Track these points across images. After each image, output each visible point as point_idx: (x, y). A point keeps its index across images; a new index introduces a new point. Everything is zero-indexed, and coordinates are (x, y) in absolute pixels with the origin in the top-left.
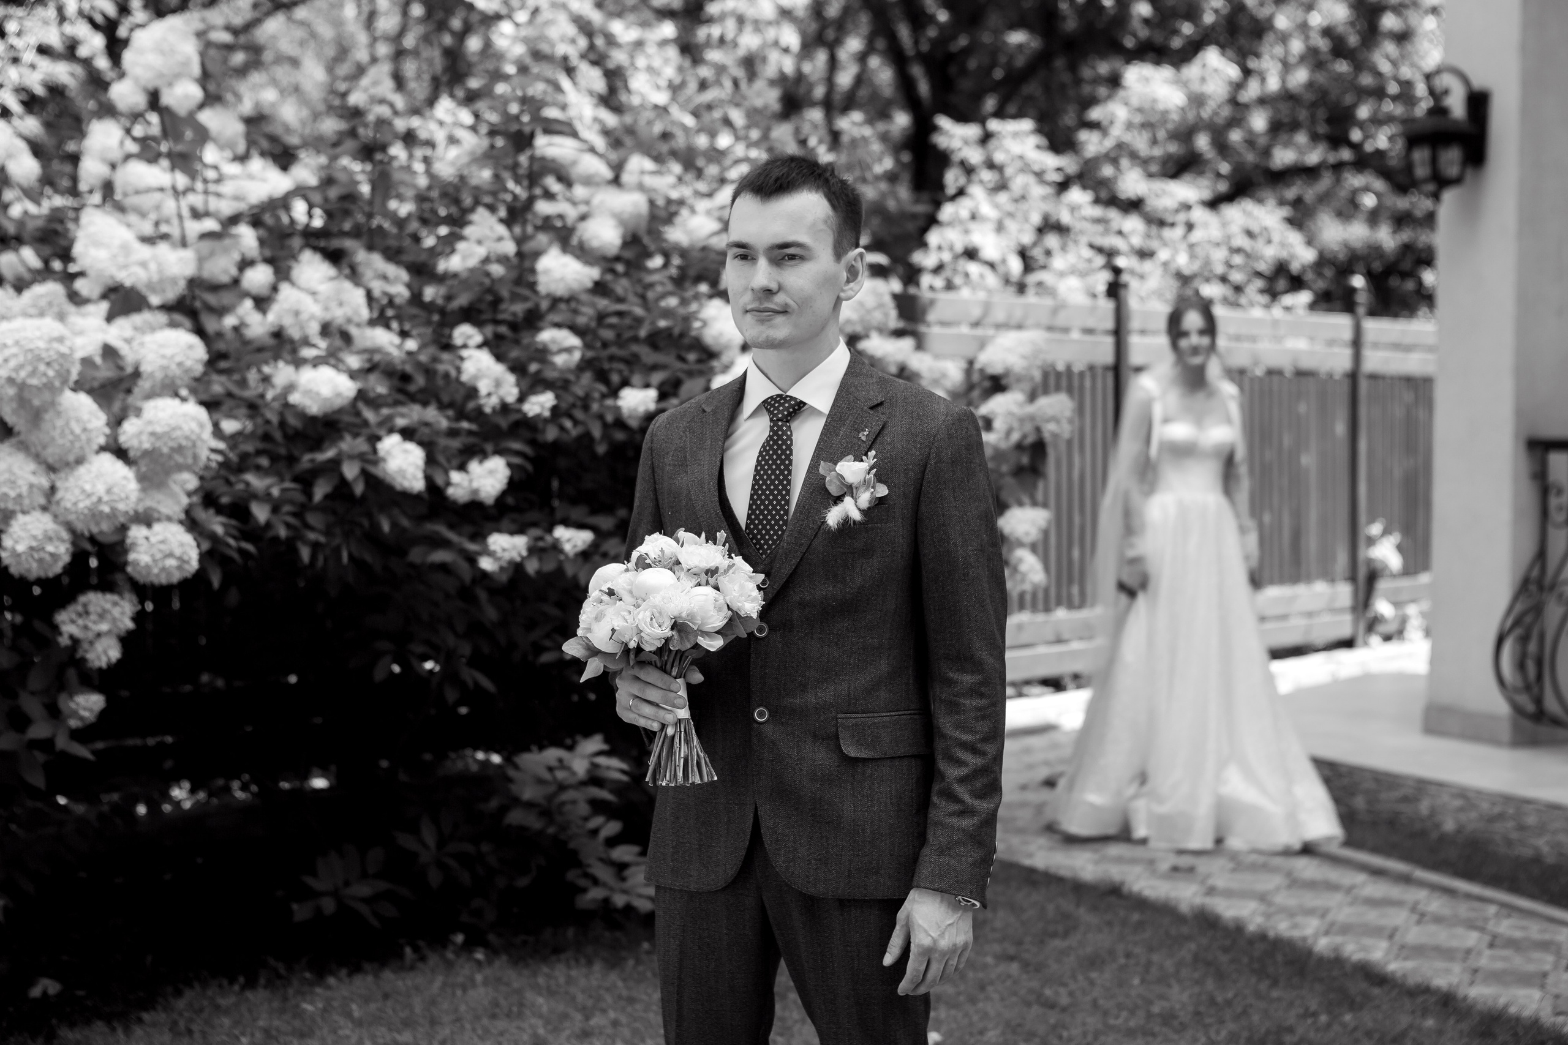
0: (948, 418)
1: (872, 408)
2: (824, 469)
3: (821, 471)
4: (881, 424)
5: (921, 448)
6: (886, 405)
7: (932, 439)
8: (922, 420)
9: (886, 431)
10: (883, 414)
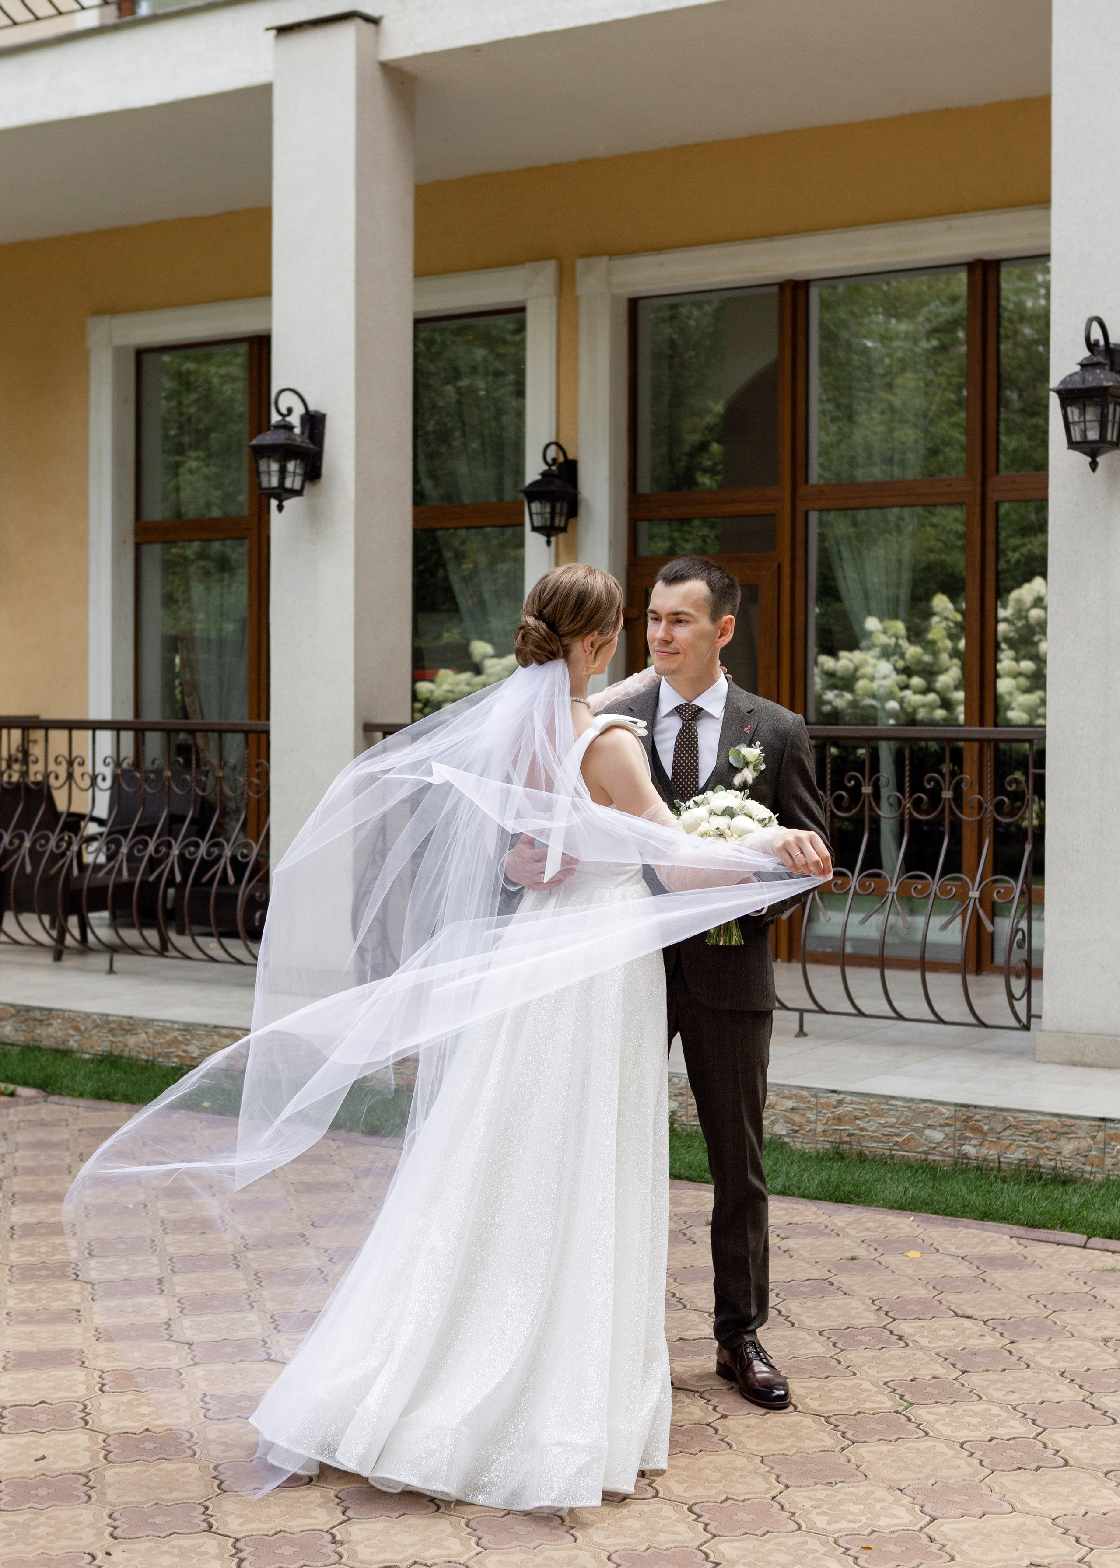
0: (795, 722)
1: (748, 712)
4: (756, 723)
5: (781, 740)
6: (755, 710)
7: (787, 734)
8: (780, 722)
9: (760, 728)
10: (755, 716)
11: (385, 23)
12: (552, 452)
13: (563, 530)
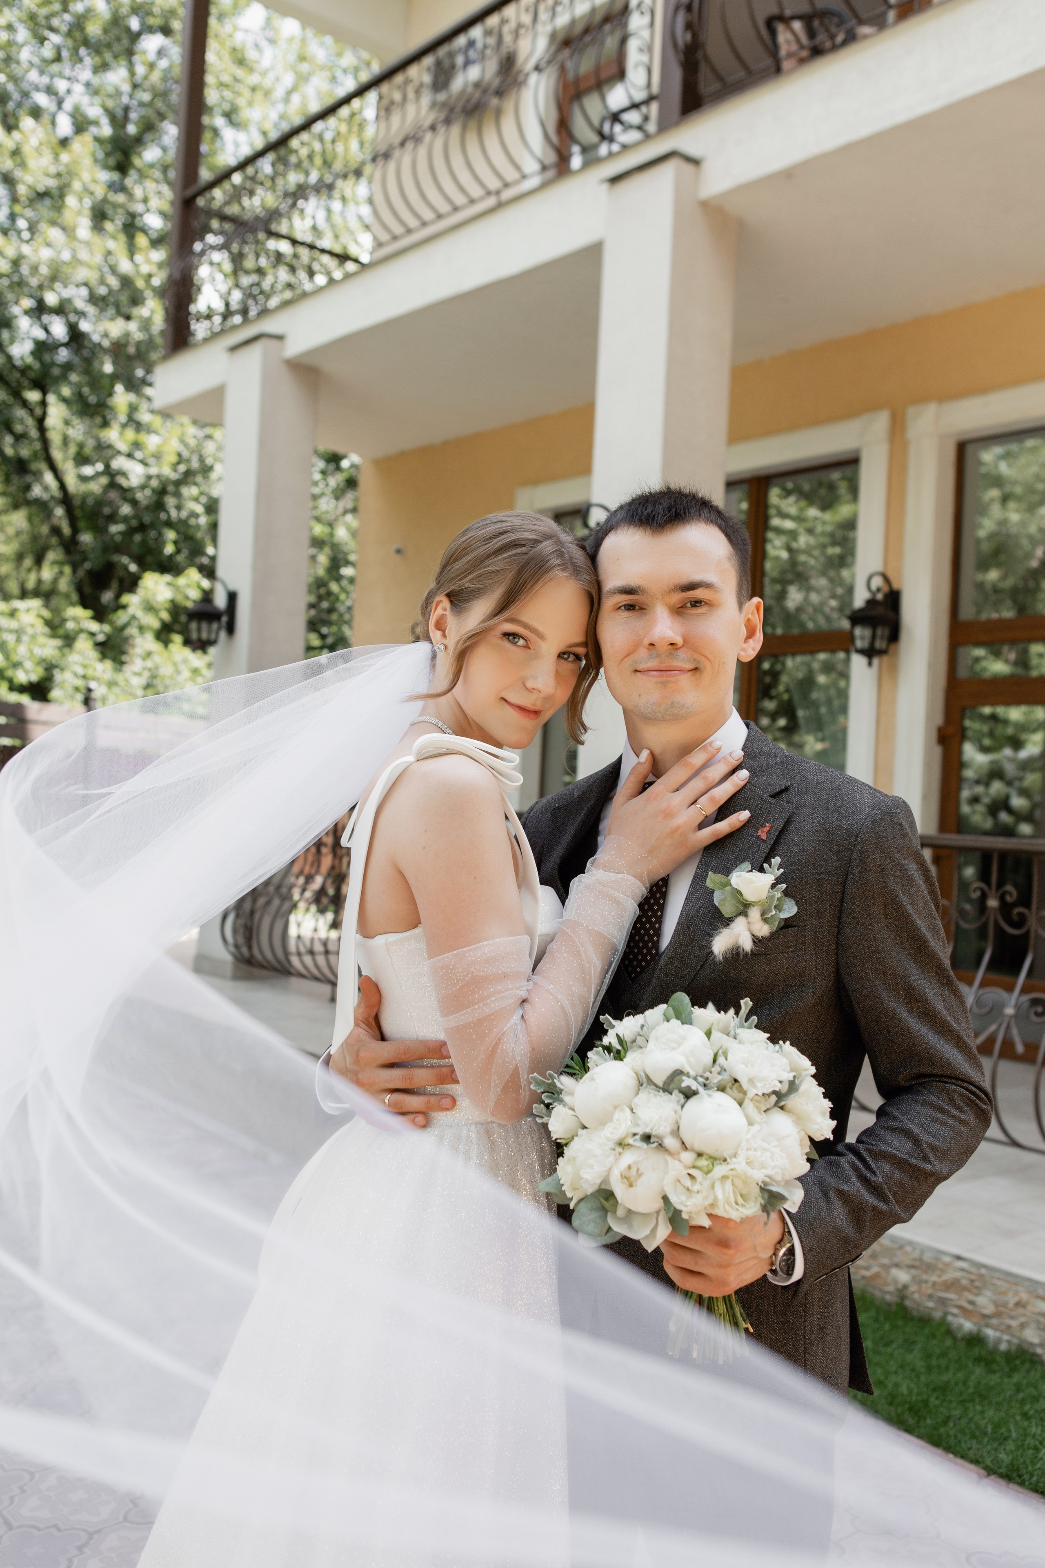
0: (875, 811)
1: (774, 796)
2: (713, 882)
3: (709, 883)
4: (785, 816)
5: (838, 851)
6: (792, 790)
7: (853, 839)
8: (839, 813)
9: (793, 827)
10: (788, 803)
11: (706, 166)
12: (877, 582)
13: (882, 652)
